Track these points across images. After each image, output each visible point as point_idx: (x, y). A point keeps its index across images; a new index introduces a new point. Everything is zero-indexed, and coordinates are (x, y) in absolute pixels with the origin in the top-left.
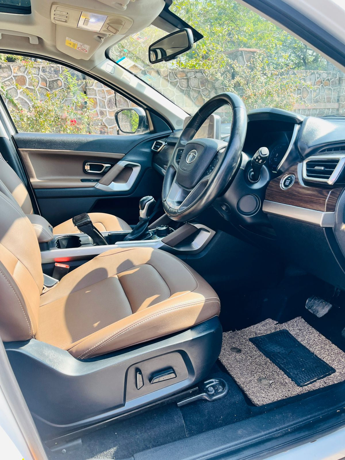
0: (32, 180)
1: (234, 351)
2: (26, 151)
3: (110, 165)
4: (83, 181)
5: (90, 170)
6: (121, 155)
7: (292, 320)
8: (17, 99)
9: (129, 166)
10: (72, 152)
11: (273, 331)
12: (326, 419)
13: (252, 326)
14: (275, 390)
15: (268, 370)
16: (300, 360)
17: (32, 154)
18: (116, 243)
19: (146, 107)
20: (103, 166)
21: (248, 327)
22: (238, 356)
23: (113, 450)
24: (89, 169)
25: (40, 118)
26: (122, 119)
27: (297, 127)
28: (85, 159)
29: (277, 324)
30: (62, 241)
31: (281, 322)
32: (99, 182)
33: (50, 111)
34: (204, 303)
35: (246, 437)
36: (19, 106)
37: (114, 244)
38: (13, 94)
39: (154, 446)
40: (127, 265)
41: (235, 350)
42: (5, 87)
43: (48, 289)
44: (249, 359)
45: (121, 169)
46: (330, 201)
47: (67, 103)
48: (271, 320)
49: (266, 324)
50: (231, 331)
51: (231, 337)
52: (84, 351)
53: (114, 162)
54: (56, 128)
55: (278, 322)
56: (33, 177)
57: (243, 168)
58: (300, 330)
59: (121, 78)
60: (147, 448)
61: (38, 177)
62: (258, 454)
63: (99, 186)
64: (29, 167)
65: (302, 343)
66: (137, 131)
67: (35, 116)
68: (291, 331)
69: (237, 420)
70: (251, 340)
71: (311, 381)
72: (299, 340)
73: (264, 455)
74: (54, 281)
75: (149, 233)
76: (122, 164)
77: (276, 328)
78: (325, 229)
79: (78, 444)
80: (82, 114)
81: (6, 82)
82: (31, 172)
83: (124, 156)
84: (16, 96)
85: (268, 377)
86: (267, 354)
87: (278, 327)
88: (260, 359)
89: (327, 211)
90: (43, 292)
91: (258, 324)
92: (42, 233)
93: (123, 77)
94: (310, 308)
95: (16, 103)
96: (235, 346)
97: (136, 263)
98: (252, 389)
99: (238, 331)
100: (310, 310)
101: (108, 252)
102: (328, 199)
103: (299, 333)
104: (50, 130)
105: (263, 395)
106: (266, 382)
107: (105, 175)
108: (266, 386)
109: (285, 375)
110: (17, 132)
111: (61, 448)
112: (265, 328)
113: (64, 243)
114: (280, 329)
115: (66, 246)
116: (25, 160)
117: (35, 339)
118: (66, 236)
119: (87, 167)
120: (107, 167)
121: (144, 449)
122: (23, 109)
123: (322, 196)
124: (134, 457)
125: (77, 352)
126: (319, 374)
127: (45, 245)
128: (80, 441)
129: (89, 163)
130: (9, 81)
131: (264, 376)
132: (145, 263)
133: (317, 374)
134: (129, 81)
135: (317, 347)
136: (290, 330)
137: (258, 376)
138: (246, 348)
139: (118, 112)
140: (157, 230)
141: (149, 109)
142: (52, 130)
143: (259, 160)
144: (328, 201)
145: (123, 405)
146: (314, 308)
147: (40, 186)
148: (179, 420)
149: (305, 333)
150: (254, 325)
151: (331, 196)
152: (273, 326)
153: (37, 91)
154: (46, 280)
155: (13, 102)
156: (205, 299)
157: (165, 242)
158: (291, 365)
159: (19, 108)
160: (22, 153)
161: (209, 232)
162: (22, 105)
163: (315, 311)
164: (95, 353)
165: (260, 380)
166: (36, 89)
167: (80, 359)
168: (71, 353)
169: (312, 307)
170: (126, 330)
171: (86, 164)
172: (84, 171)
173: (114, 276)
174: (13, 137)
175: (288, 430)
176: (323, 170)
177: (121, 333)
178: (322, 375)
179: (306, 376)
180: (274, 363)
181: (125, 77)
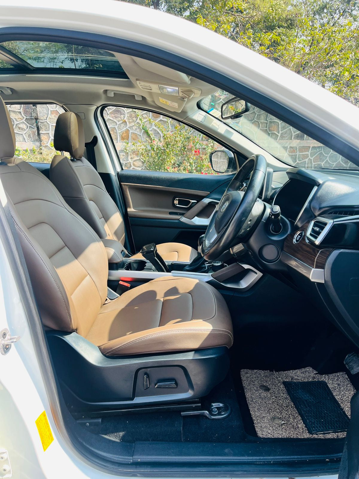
0: (129, 210)
1: (262, 389)
2: (127, 185)
3: (196, 201)
4: (171, 213)
5: (179, 205)
6: (206, 193)
7: (334, 374)
8: (151, 131)
9: (213, 203)
10: (164, 188)
11: (310, 379)
12: (311, 463)
13: (291, 371)
14: (284, 430)
15: (286, 412)
16: (324, 411)
17: (131, 188)
18: (171, 272)
19: (234, 151)
20: (190, 202)
21: (287, 371)
22: (264, 394)
23: (121, 434)
24: (177, 203)
25: (167, 147)
26: (221, 156)
27: (315, 188)
28: (175, 195)
29: (316, 374)
30: (133, 264)
31: (321, 373)
32: (184, 215)
33: (177, 142)
34: (210, 332)
35: (230, 456)
36: (152, 137)
37: (170, 272)
38: (148, 126)
39: (153, 440)
40: (173, 291)
41: (264, 388)
42: (143, 119)
43: (110, 301)
44: (273, 398)
45: (204, 205)
46: (319, 259)
47: (195, 134)
48: (311, 369)
49: (306, 372)
50: (269, 371)
51: (266, 376)
52: (108, 349)
53: (199, 198)
54: (182, 157)
55: (317, 372)
56: (130, 207)
57: (265, 221)
58: (339, 385)
59: (210, 126)
60: (147, 440)
61: (133, 208)
62: (233, 472)
63: (184, 219)
64: (128, 198)
65: (336, 397)
66: (227, 171)
67: (164, 147)
68: (329, 384)
69: (230, 441)
70: (284, 383)
71: (325, 432)
72: (334, 394)
73: (238, 474)
74: (116, 295)
75: (205, 267)
76: (207, 201)
77: (314, 377)
78: (317, 284)
79: (99, 422)
80: (207, 145)
81: (143, 115)
82: (129, 202)
83: (209, 194)
84: (150, 128)
85: (283, 418)
86: (294, 399)
87: (317, 377)
88: (284, 401)
89: (316, 268)
90: (106, 302)
91: (298, 371)
92: (113, 256)
93: (212, 125)
94: (347, 364)
95: (150, 134)
96: (266, 384)
97: (181, 291)
98: (261, 424)
99: (276, 372)
100: (347, 366)
101: (161, 278)
102: (317, 257)
103: (336, 388)
104: (176, 159)
105: (270, 431)
106: (279, 421)
107: (190, 209)
108: (277, 425)
109: (301, 421)
110: (122, 169)
111: (86, 421)
112: (303, 375)
113: (135, 265)
114: (318, 379)
115: (136, 268)
116: (125, 192)
117: (77, 333)
118: (137, 260)
119: (176, 202)
120: (193, 203)
121: (145, 440)
122: (155, 139)
123: (314, 254)
124: (135, 443)
125: (104, 349)
126: (337, 428)
127: (115, 265)
128: (100, 420)
129: (177, 199)
130: (146, 114)
131: (279, 417)
132: (187, 292)
133: (334, 428)
134: (218, 128)
135: (348, 404)
136: (328, 382)
137: (274, 415)
138: (275, 389)
139: (213, 153)
140: (213, 265)
141: (235, 152)
142: (177, 159)
143: (272, 216)
144: (317, 259)
145: (132, 399)
146: (351, 364)
147: (135, 215)
148: (179, 426)
149: (342, 388)
150: (293, 370)
151: (319, 255)
152: (312, 375)
153: (169, 123)
154: (110, 293)
155: (147, 133)
156: (212, 329)
157: (214, 277)
158: (311, 413)
159: (152, 138)
160: (123, 186)
161: (256, 273)
162: (154, 135)
163: (351, 368)
164: (117, 353)
165: (274, 418)
166: (168, 122)
167: (105, 355)
168: (100, 349)
169: (349, 363)
170: (140, 340)
171: (176, 199)
172: (173, 205)
173: (160, 299)
174: (118, 174)
175: (271, 461)
176: (318, 231)
177: (135, 342)
178: (339, 430)
179: (322, 426)
180: (296, 408)
181: (214, 125)
